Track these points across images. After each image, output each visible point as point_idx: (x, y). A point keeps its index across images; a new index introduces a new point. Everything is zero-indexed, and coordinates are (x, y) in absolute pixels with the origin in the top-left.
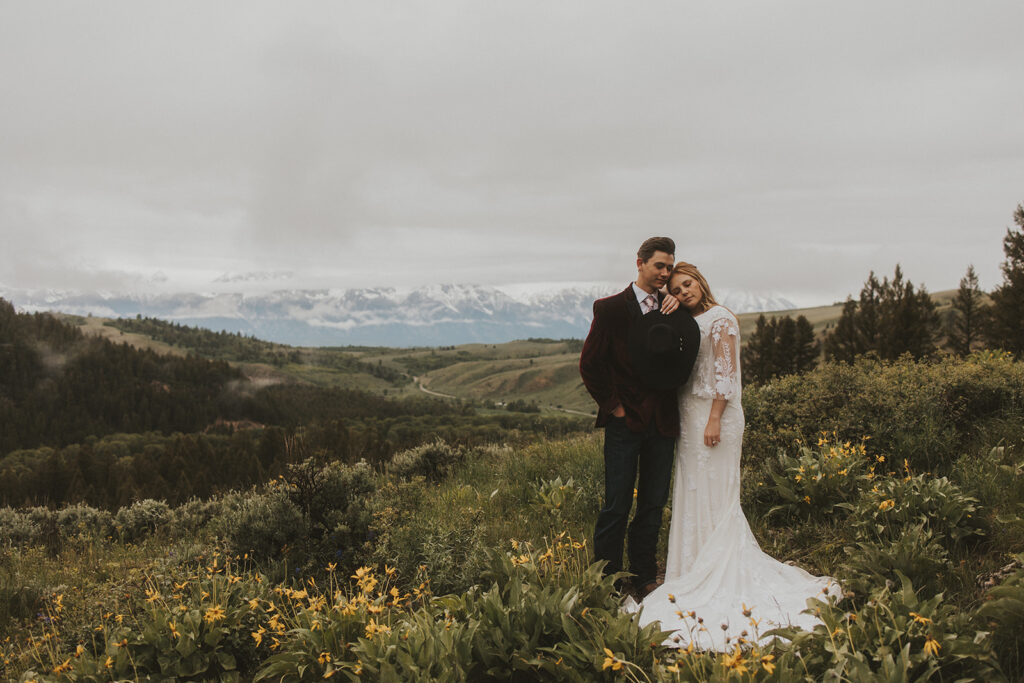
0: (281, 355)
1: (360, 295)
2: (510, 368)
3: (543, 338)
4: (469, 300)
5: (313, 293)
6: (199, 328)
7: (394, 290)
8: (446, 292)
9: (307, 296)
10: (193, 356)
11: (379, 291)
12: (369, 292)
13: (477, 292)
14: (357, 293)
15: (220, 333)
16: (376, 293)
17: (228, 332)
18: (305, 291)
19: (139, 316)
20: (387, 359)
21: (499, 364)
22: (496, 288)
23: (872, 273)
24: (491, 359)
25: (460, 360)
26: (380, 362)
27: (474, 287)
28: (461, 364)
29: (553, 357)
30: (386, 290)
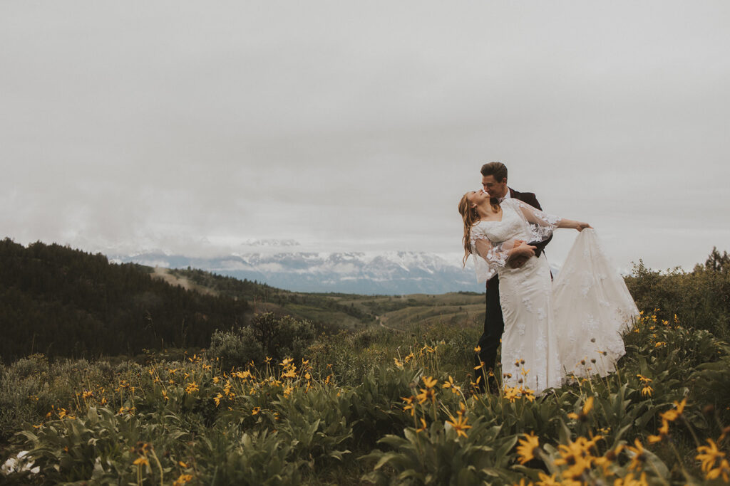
0: (284, 297)
1: (340, 257)
2: (445, 312)
3: (469, 291)
4: (417, 263)
5: (307, 255)
6: (229, 276)
7: (364, 255)
8: (401, 257)
9: (304, 257)
10: (224, 296)
11: (354, 254)
12: (347, 255)
13: (423, 257)
14: (338, 256)
15: (243, 281)
16: (351, 256)
17: (248, 280)
18: (302, 254)
19: (189, 268)
20: (357, 302)
21: (437, 309)
22: (437, 255)
23: (715, 248)
24: (431, 305)
25: (409, 305)
26: (353, 305)
27: (421, 253)
28: (409, 308)
29: (476, 306)
30: (358, 254)
